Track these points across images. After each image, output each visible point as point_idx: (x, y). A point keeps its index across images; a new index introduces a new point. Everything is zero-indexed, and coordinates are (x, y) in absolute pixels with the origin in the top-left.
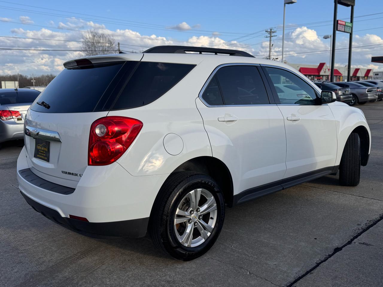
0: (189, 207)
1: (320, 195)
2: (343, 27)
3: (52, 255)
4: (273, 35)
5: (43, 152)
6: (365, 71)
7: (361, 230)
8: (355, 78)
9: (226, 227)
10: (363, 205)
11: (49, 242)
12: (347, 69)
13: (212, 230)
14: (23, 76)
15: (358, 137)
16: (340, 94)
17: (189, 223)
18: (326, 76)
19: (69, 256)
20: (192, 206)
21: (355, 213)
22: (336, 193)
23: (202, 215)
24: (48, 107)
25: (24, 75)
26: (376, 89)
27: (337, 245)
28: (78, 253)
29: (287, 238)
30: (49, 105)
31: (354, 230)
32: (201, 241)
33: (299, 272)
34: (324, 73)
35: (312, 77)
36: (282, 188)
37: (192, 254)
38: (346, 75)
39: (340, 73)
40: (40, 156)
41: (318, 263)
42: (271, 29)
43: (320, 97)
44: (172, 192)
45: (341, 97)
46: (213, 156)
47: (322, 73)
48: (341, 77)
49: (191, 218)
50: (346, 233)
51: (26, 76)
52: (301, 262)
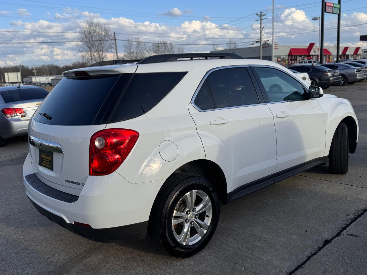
0: (186, 207)
1: (310, 184)
2: (331, 9)
3: (59, 255)
4: (263, 18)
5: (46, 160)
6: (354, 49)
7: (350, 221)
8: (344, 56)
9: (222, 221)
10: (351, 194)
11: (56, 241)
12: (336, 48)
13: (208, 227)
14: (25, 67)
15: (345, 127)
16: (329, 76)
17: (186, 223)
18: (315, 55)
19: (75, 255)
20: (188, 206)
21: (344, 203)
22: (326, 181)
23: (198, 214)
24: (50, 118)
25: (25, 65)
26: (364, 69)
27: (326, 237)
28: (84, 252)
29: (279, 232)
30: (51, 116)
31: (343, 221)
32: (197, 238)
33: (291, 266)
34: (314, 53)
35: (303, 57)
36: (273, 182)
37: (190, 251)
38: (336, 53)
39: (330, 53)
40: (45, 165)
41: (308, 256)
42: (261, 12)
43: (308, 92)
44: (169, 195)
45: (331, 78)
46: (207, 159)
47: (312, 53)
48: (331, 56)
49: (188, 218)
50: (335, 225)
51: (27, 66)
52: (292, 256)
